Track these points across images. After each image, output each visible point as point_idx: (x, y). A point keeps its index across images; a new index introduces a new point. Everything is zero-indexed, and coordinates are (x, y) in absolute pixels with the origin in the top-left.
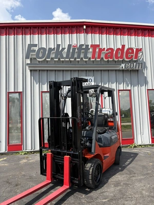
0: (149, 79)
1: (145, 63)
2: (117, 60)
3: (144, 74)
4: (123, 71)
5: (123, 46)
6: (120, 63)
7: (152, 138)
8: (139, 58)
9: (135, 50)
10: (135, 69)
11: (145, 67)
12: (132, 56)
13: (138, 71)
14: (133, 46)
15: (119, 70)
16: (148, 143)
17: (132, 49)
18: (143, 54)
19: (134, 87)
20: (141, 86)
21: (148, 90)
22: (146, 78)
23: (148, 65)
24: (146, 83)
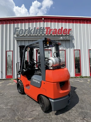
0: (75, 45)
1: (73, 37)
3: (72, 42)
4: (62, 40)
5: (62, 28)
6: (60, 36)
9: (68, 30)
11: (73, 39)
12: (66, 33)
13: (69, 40)
14: (67, 28)
15: (60, 40)
16: (73, 76)
17: (67, 29)
18: (72, 32)
19: (67, 49)
20: (71, 48)
21: (74, 50)
22: (73, 44)
23: (75, 38)
24: (74, 47)
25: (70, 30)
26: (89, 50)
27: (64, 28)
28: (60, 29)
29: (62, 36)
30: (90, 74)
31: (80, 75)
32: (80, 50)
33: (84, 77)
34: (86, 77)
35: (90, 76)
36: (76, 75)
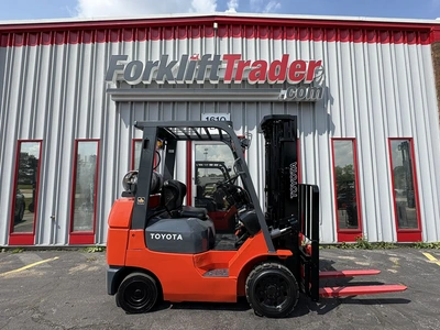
0: (336, 121)
1: (328, 90)
2: (273, 82)
3: (325, 109)
4: (285, 103)
5: (286, 57)
6: (277, 87)
7: (338, 233)
8: (317, 80)
9: (307, 64)
10: (307, 99)
11: (328, 97)
12: (302, 75)
13: (314, 103)
14: (306, 59)
15: (278, 103)
16: (331, 241)
17: (303, 63)
18: (324, 72)
19: (305, 135)
20: (320, 134)
21: (333, 139)
22: (329, 117)
23: (334, 93)
24: (330, 127)
25: (314, 64)
26: (390, 139)
27: (292, 59)
28: (276, 62)
29: (285, 85)
30: (398, 233)
31: (355, 236)
32: (354, 140)
33: (373, 244)
34: (383, 245)
35: (396, 240)
36: (342, 235)
